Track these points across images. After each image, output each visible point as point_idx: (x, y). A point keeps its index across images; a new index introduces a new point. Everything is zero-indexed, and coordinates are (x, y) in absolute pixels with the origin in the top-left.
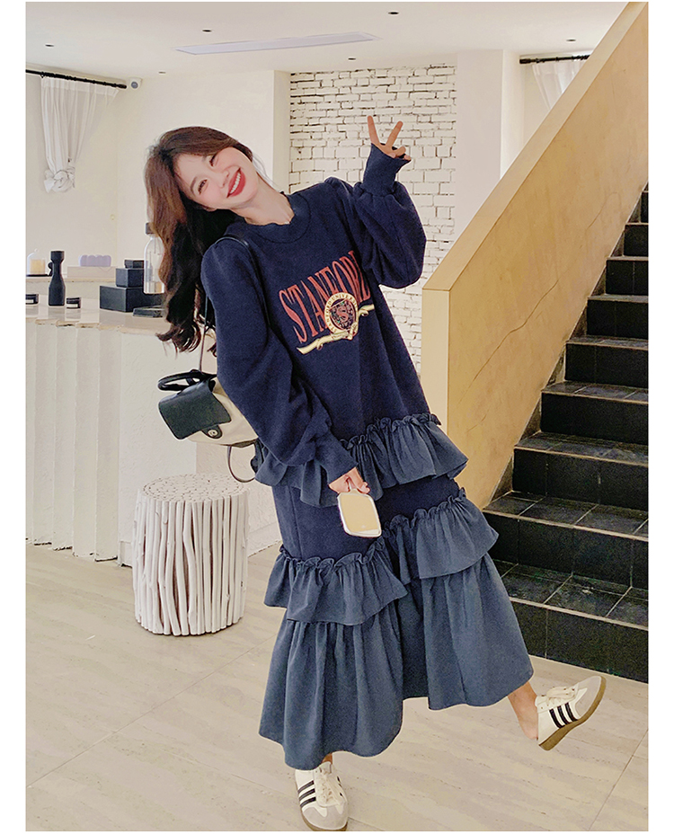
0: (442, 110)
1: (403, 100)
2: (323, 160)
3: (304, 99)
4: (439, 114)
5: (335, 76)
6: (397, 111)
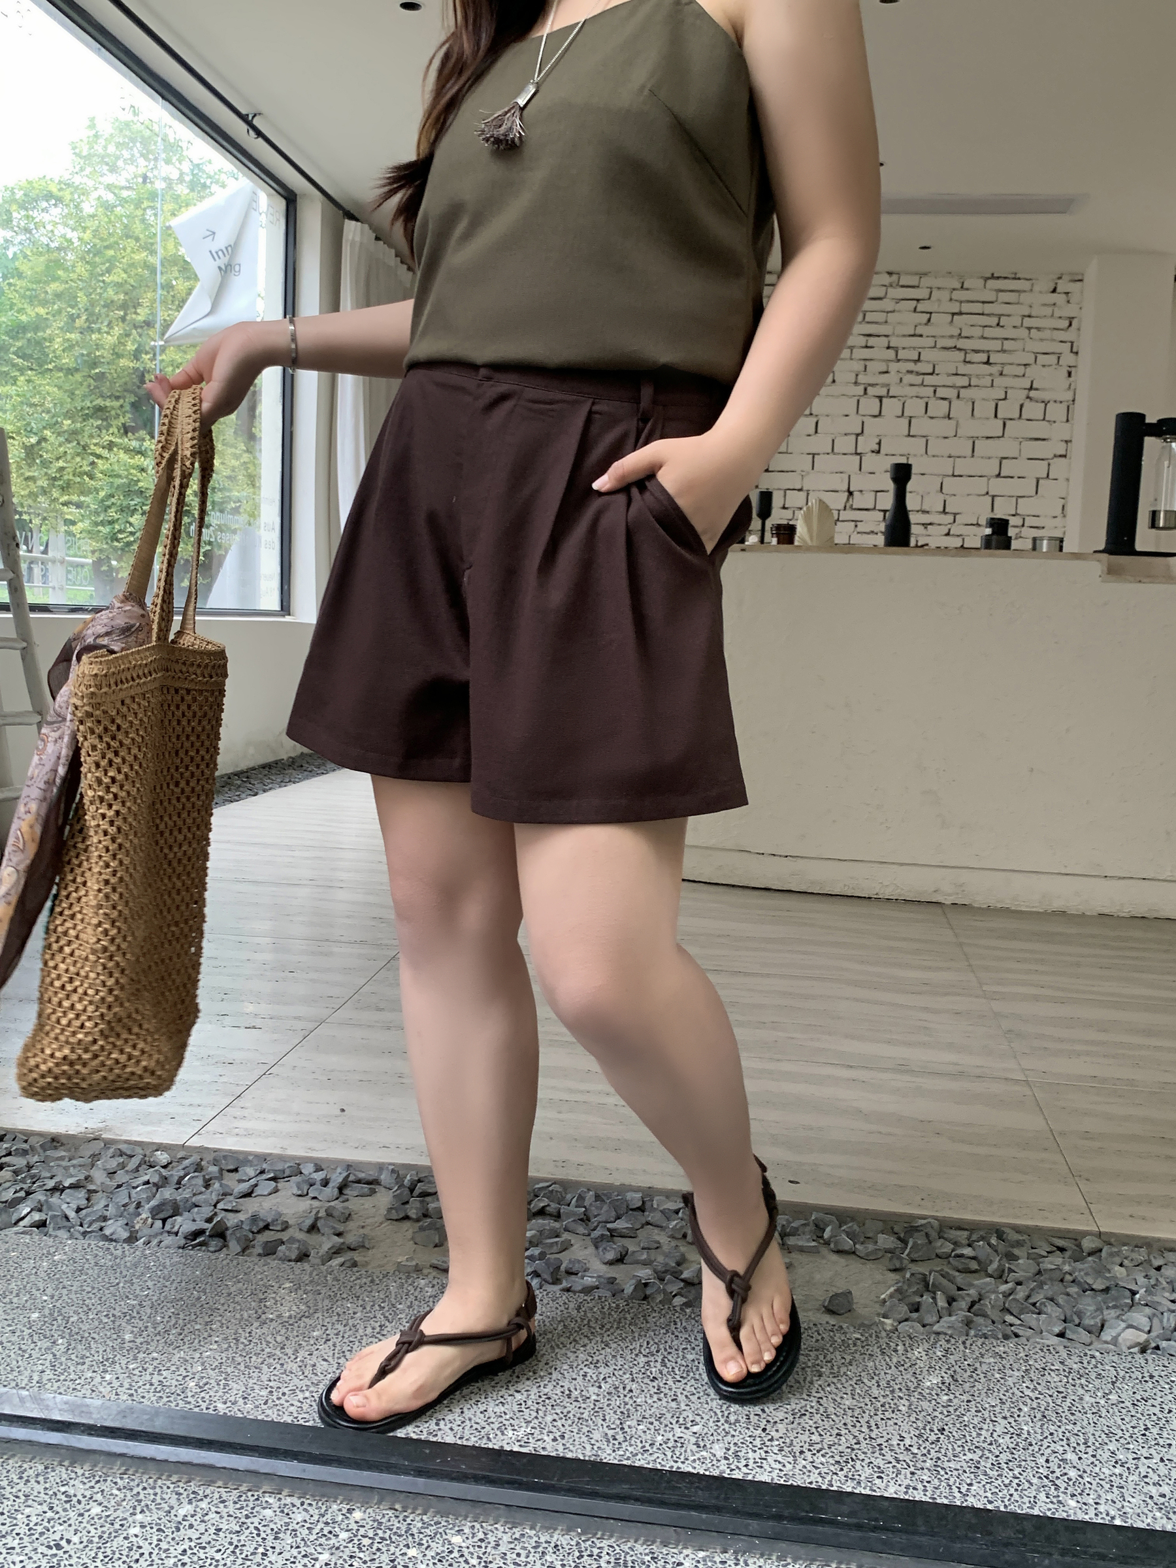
0: (1008, 345)
1: (942, 326)
4: (1003, 351)
6: (931, 342)
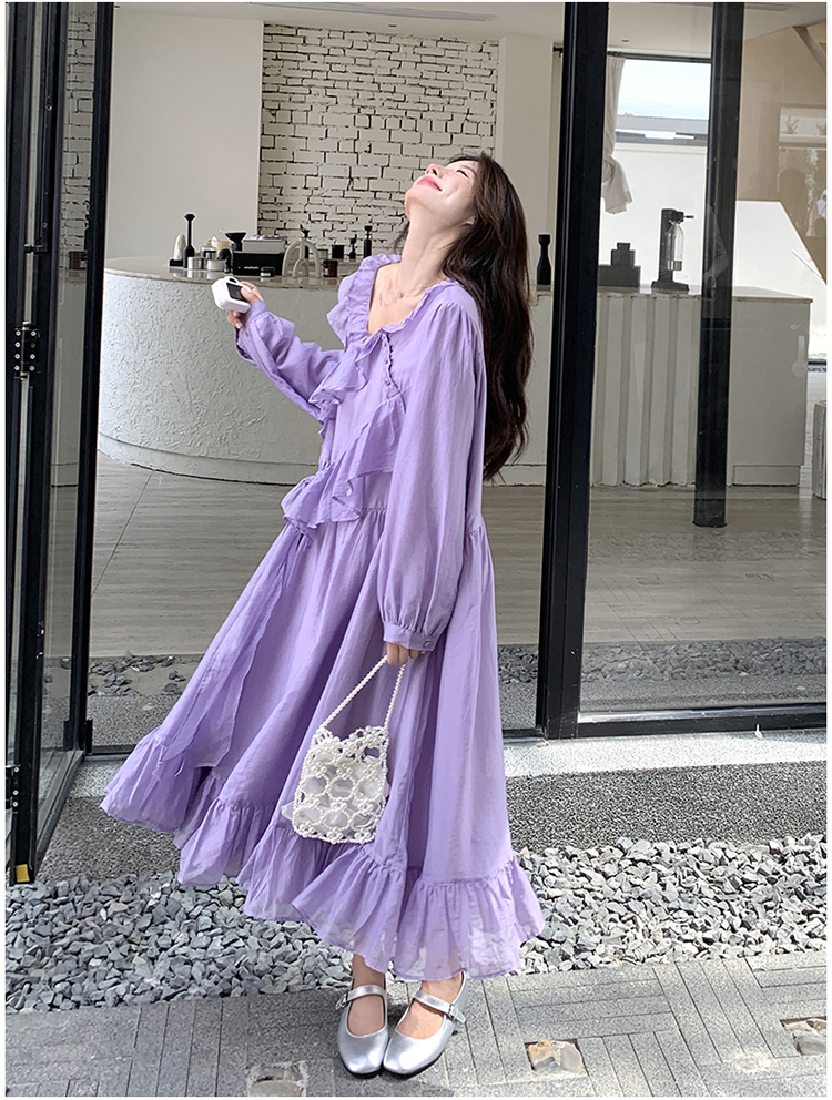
1: (408, 70)
2: (306, 126)
3: (280, 55)
4: (449, 88)
5: (324, 34)
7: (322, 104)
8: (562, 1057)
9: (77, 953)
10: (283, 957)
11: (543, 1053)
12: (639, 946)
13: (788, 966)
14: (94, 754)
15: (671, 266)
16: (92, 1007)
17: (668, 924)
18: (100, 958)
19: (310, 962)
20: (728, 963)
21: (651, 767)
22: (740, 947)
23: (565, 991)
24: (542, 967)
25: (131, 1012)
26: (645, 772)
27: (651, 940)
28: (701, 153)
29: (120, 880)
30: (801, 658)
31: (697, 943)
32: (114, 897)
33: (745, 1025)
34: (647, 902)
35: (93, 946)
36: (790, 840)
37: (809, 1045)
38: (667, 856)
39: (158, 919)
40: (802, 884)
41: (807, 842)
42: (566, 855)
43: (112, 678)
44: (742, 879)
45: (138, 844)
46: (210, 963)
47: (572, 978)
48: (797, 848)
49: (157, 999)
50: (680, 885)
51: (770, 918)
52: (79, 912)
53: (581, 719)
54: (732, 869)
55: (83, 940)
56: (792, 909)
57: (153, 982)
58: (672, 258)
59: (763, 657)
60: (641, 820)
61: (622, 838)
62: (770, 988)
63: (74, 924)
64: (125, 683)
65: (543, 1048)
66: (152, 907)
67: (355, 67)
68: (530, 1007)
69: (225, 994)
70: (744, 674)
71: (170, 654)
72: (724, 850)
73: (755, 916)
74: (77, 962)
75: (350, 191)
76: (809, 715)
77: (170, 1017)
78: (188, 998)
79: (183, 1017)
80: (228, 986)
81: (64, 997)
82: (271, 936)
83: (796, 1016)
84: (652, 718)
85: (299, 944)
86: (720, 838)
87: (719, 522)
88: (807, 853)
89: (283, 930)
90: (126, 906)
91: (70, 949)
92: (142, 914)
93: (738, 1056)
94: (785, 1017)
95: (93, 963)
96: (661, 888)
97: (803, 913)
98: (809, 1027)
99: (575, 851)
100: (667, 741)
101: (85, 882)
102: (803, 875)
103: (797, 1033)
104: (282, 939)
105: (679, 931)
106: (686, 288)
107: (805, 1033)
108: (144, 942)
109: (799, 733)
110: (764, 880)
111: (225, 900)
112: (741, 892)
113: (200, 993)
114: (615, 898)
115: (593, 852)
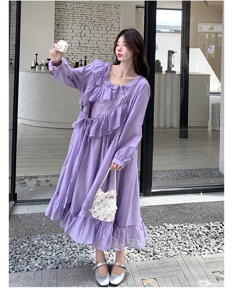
2: (67, 29)
3: (60, 10)
7: (71, 23)
8: (152, 283)
9: (15, 258)
10: (72, 257)
11: (147, 282)
12: (171, 253)
13: (213, 257)
14: (18, 203)
15: (171, 66)
16: (20, 272)
17: (179, 247)
18: (22, 259)
19: (80, 259)
20: (196, 257)
21: (172, 204)
22: (199, 253)
23: (152, 265)
24: (145, 259)
25: (31, 273)
26: (171, 205)
27: (174, 251)
28: (180, 35)
29: (26, 237)
30: (212, 173)
31: (187, 252)
32: (24, 242)
33: (202, 273)
34: (173, 241)
35: (19, 256)
36: (211, 223)
37: (220, 279)
38: (177, 228)
39: (37, 248)
40: (215, 235)
41: (216, 224)
42: (149, 228)
43: (21, 182)
44: (199, 234)
45: (31, 227)
46: (52, 260)
47: (153, 262)
48: (213, 225)
49: (38, 270)
50: (181, 236)
51: (207, 244)
52: (15, 246)
53: (152, 191)
54: (195, 232)
55: (16, 254)
56: (213, 242)
57: (37, 265)
58: (171, 64)
59: (201, 173)
60: (170, 218)
61: (165, 224)
62: (209, 263)
63: (14, 250)
64: (24, 183)
65: (147, 281)
66: (35, 245)
67: (81, 13)
68: (142, 270)
69: (57, 268)
70: (196, 178)
71: (36, 175)
72: (193, 226)
73: (203, 244)
74: (15, 260)
75: (80, 47)
76: (215, 189)
77: (42, 274)
78: (47, 269)
79: (46, 274)
80: (58, 266)
81: (12, 270)
82: (69, 252)
83: (216, 271)
84: (172, 190)
85: (77, 254)
86: (192, 223)
87: (186, 137)
88: (216, 227)
89: (72, 250)
90: (28, 245)
91: (13, 256)
92: (32, 246)
93: (201, 282)
94: (213, 271)
95: (20, 260)
96: (176, 237)
97: (216, 243)
98: (220, 274)
99: (152, 227)
100: (176, 196)
101: (16, 238)
102: (215, 232)
103: (217, 275)
104: (72, 253)
105: (182, 248)
106: (175, 72)
107: (219, 275)
108: (33, 254)
109: (213, 194)
110: (205, 234)
111: (55, 242)
112: (198, 238)
113: (50, 268)
114: (164, 240)
115: (157, 227)
